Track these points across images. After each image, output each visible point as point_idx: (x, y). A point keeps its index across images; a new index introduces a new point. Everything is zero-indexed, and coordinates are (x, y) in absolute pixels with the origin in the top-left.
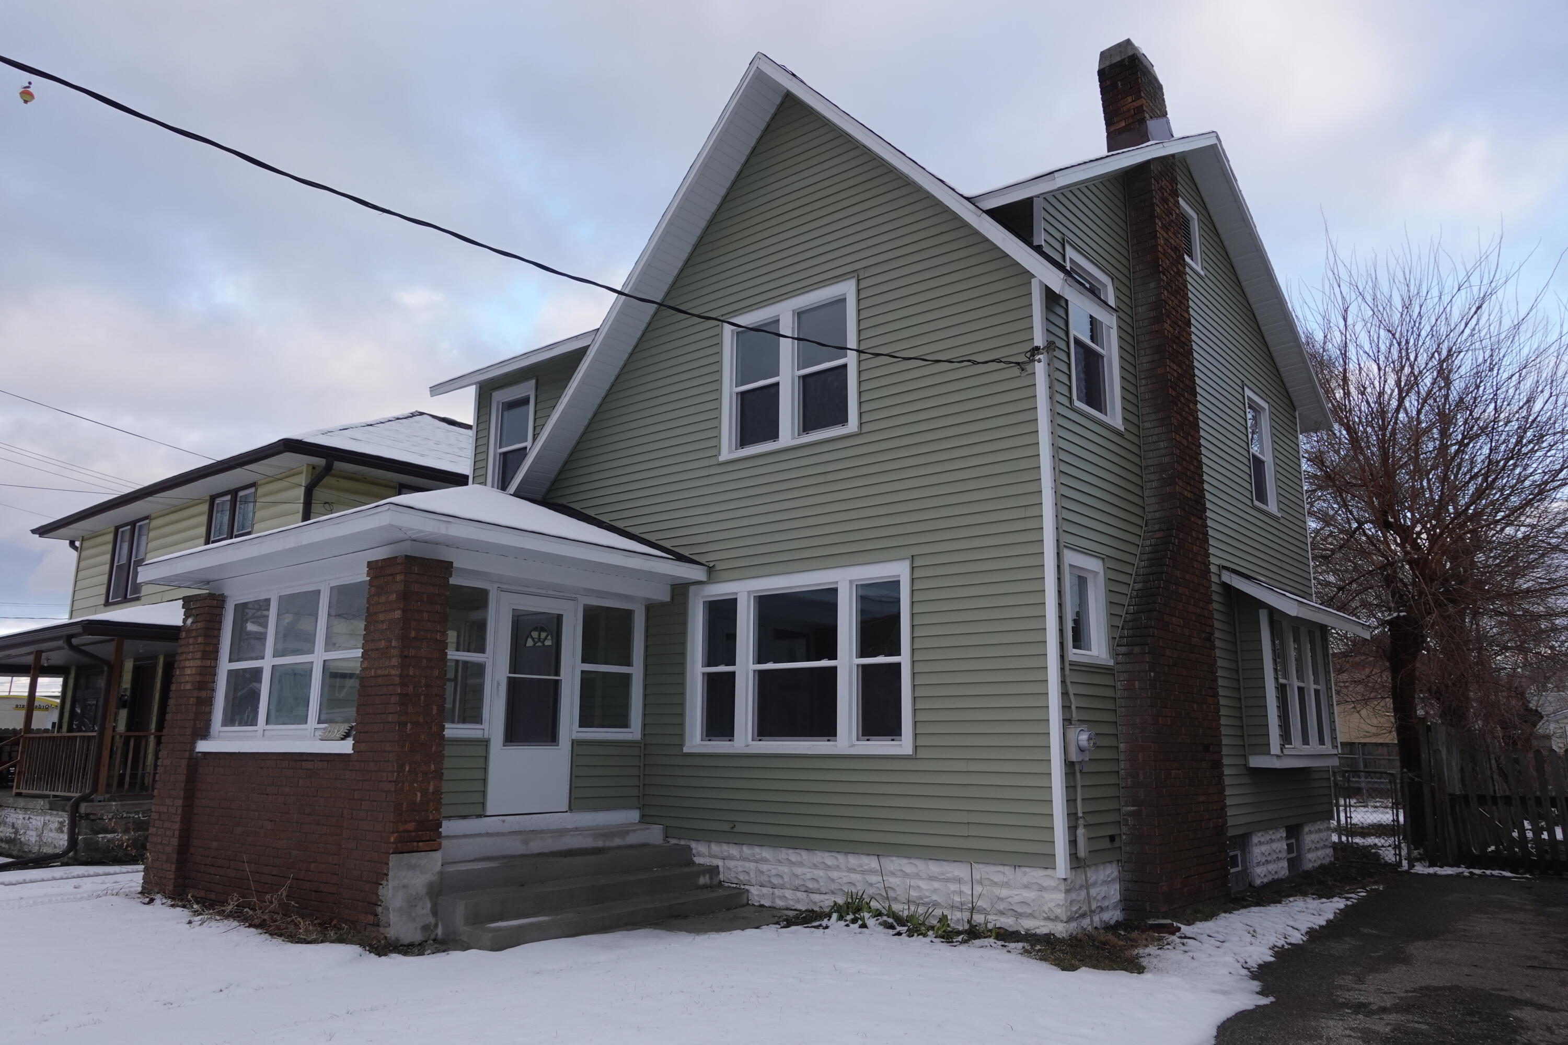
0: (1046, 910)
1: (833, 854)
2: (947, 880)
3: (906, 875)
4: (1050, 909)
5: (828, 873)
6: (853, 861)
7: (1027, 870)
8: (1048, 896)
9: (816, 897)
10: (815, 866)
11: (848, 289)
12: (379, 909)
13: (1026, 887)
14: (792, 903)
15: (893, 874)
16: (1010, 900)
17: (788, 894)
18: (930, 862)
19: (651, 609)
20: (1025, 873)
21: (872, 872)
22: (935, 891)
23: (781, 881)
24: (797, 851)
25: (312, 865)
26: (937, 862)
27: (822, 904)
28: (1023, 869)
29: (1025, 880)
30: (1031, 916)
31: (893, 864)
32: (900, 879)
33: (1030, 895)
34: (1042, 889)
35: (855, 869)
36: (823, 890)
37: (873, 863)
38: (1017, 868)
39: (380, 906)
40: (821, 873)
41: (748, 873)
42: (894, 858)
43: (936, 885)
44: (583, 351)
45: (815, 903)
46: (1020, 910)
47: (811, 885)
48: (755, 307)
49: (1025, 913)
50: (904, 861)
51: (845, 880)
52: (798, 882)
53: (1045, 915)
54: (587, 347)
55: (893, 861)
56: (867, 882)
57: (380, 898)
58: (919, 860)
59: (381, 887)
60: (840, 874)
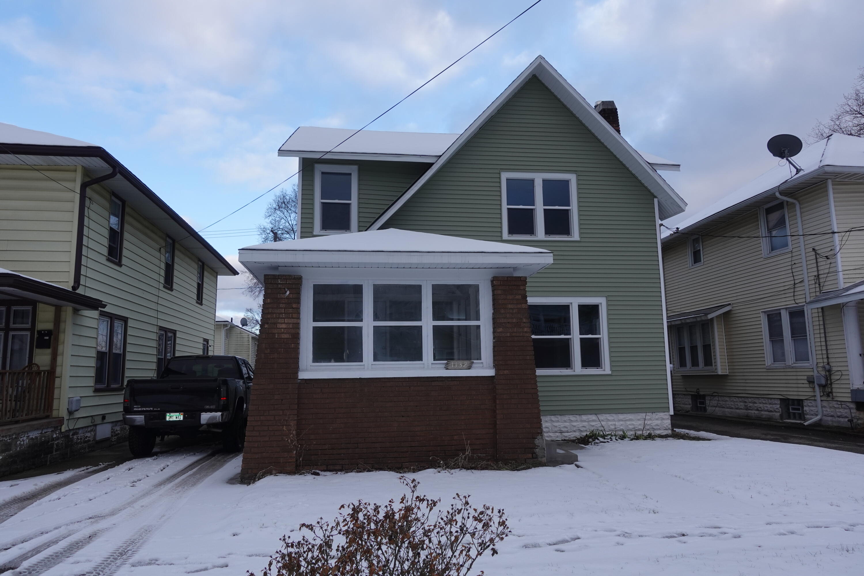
0: (665, 426)
1: (574, 415)
2: (626, 421)
3: (609, 420)
4: (667, 426)
5: (571, 423)
6: (584, 417)
7: (658, 413)
8: (665, 422)
9: (566, 434)
10: (565, 421)
11: (572, 177)
13: (657, 419)
14: (554, 438)
15: (603, 421)
16: (652, 425)
17: (551, 434)
18: (619, 415)
20: (657, 414)
21: (593, 421)
22: (622, 425)
24: (556, 416)
26: (622, 414)
27: (570, 437)
28: (656, 413)
29: (657, 417)
30: (660, 429)
31: (602, 417)
32: (605, 422)
33: (659, 422)
34: (663, 419)
35: (585, 421)
36: (569, 431)
37: (594, 417)
38: (653, 413)
39: (537, 448)
40: (568, 424)
42: (603, 414)
43: (622, 423)
45: (566, 437)
46: (655, 428)
47: (563, 430)
49: (657, 428)
50: (608, 415)
51: (581, 425)
53: (665, 428)
55: (603, 416)
56: (591, 425)
57: (537, 445)
58: (614, 414)
59: (537, 439)
60: (578, 423)
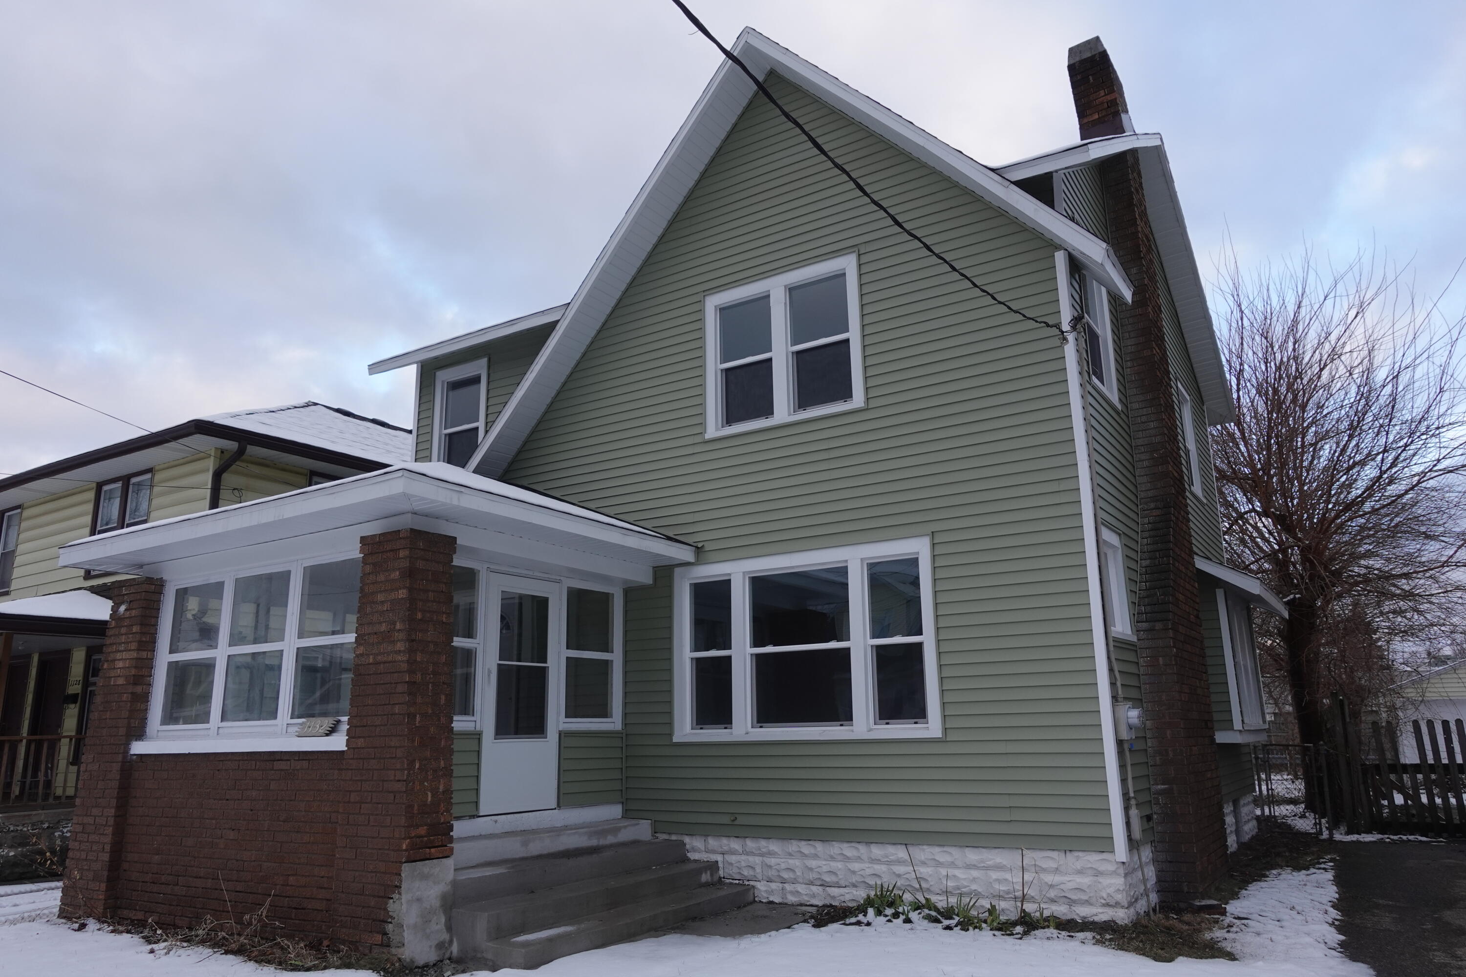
0: (1105, 895)
1: (853, 844)
2: (987, 868)
3: (939, 864)
4: (1109, 895)
5: (847, 864)
6: (877, 851)
7: (1080, 854)
8: (1105, 881)
9: (834, 891)
10: (832, 858)
11: (848, 264)
12: (390, 928)
13: (1080, 872)
14: (806, 898)
15: (924, 863)
16: (1062, 887)
17: (801, 888)
18: (967, 850)
19: (632, 593)
20: (1078, 858)
21: (900, 862)
22: (974, 880)
23: (791, 875)
24: (810, 842)
25: (291, 878)
26: (976, 850)
27: (842, 898)
28: (1076, 854)
29: (1078, 865)
30: (1087, 902)
31: (923, 853)
32: (933, 868)
33: (1084, 881)
34: (1098, 873)
35: (879, 860)
36: (843, 883)
37: (901, 853)
38: (1068, 853)
39: (391, 923)
40: (840, 865)
41: (753, 868)
42: (925, 847)
43: (975, 873)
44: (552, 326)
45: (833, 898)
46: (1073, 897)
47: (828, 878)
48: (742, 282)
49: (1080, 900)
50: (937, 849)
51: (869, 871)
52: (812, 876)
53: (1103, 901)
54: (558, 321)
55: (924, 850)
56: (894, 873)
57: (390, 913)
58: (954, 848)
59: (391, 901)
60: (862, 866)
